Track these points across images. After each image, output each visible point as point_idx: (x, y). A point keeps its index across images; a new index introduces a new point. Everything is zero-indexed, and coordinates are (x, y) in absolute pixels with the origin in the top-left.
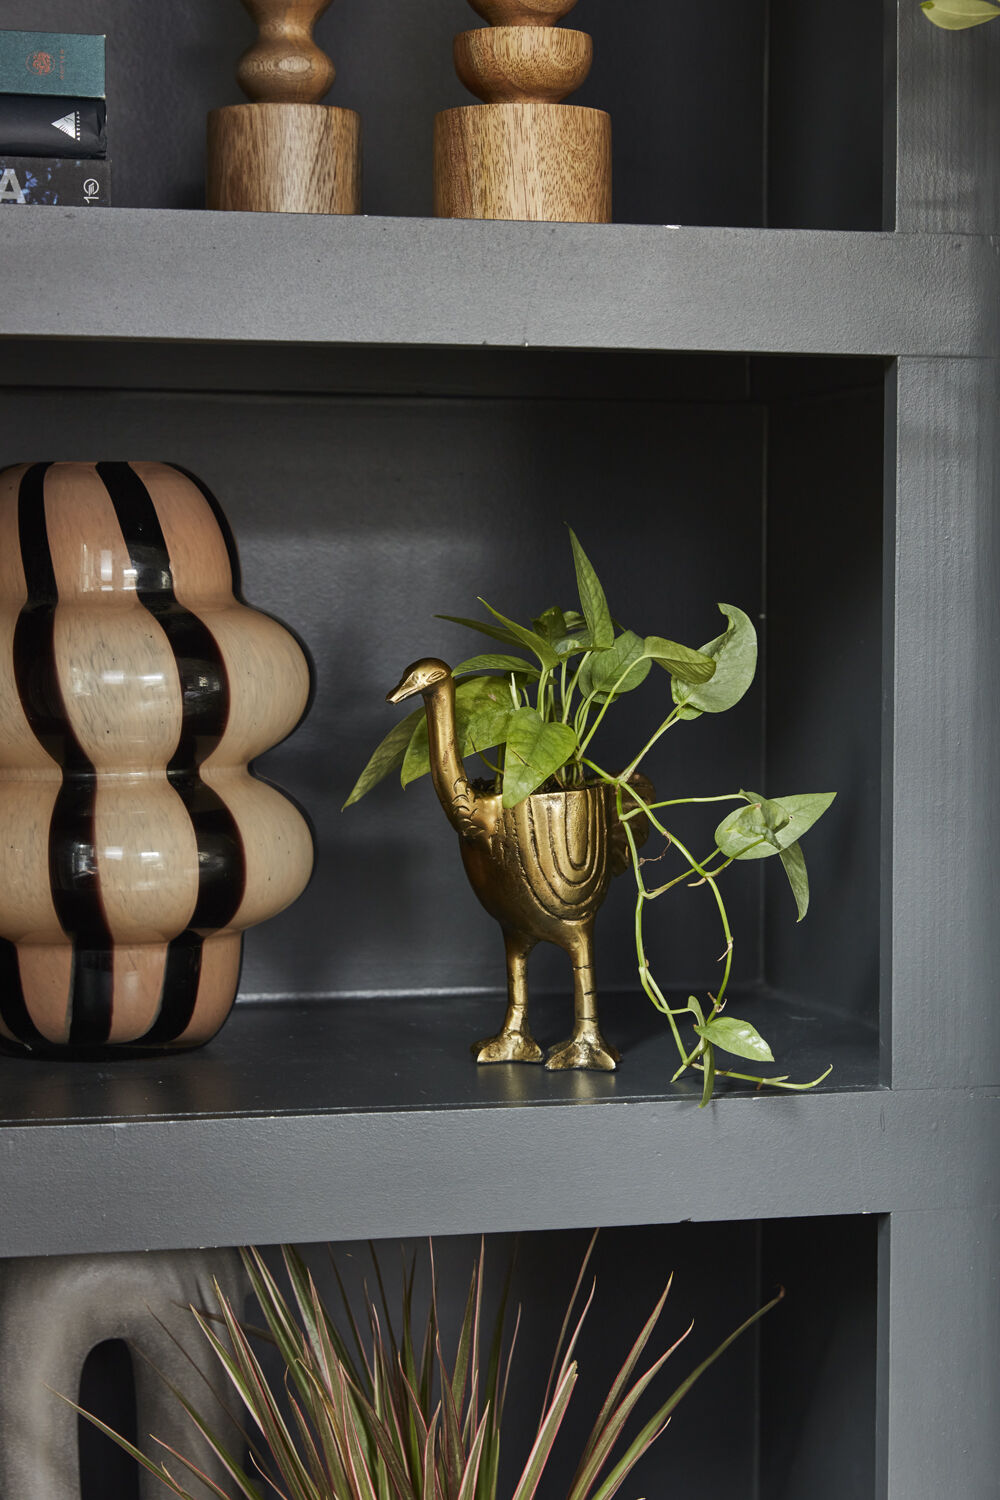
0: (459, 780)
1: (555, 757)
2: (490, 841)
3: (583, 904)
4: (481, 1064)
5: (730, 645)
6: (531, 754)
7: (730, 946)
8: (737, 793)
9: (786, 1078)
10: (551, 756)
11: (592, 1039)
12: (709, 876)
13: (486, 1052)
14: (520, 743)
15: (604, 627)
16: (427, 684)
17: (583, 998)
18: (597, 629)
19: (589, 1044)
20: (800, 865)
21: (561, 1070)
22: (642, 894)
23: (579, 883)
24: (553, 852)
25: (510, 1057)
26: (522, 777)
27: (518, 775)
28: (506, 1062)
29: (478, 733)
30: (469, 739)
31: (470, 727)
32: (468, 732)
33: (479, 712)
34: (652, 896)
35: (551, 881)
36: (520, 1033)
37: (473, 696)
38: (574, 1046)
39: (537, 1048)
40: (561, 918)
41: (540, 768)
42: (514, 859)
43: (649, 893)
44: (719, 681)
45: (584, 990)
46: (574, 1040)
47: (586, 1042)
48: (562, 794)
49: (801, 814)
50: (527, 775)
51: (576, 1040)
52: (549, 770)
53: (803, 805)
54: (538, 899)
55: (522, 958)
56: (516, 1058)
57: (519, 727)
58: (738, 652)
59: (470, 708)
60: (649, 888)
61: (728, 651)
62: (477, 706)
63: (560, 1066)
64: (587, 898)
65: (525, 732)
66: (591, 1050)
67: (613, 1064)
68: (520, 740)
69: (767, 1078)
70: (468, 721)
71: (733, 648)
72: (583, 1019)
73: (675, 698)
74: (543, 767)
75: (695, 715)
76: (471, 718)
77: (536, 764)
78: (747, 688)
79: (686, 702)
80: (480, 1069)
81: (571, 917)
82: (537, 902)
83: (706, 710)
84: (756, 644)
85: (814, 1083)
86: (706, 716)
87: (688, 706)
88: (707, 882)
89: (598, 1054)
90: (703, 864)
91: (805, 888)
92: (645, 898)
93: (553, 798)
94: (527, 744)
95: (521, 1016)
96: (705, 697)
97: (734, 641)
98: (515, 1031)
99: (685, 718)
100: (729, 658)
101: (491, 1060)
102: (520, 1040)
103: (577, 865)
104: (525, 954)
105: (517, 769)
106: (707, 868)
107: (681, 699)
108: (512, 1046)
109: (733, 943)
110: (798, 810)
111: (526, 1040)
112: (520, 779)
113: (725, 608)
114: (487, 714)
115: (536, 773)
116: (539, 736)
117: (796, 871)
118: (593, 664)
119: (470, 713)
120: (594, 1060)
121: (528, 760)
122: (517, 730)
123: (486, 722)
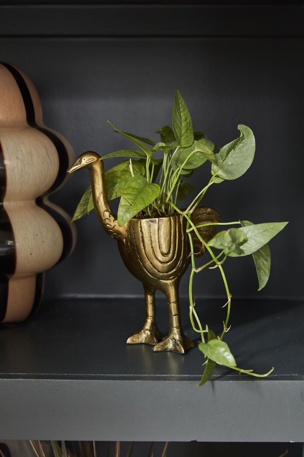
0: (107, 211)
1: (146, 201)
2: (124, 240)
3: (170, 273)
4: (129, 344)
5: (241, 145)
6: (135, 200)
7: (229, 300)
8: (238, 221)
9: (252, 371)
10: (144, 200)
11: (177, 337)
12: (219, 263)
13: (131, 339)
14: (129, 194)
15: (188, 136)
16: (85, 164)
17: (172, 317)
18: (182, 138)
19: (175, 340)
20: (266, 260)
21: (160, 352)
22: (194, 270)
23: (167, 262)
24: (152, 247)
25: (143, 342)
26: (127, 211)
27: (125, 210)
28: (141, 344)
29: (119, 188)
30: (115, 191)
31: (117, 185)
32: (115, 187)
33: (123, 177)
34: (197, 271)
35: (151, 261)
36: (150, 330)
37: (122, 170)
38: (168, 340)
39: (155, 339)
40: (159, 279)
41: (137, 207)
42: (134, 250)
43: (196, 269)
44: (234, 164)
45: (173, 313)
46: (168, 337)
47: (174, 338)
48: (157, 219)
49: (265, 233)
50: (130, 210)
51: (169, 337)
52: (141, 207)
53: (267, 228)
54: (146, 270)
55: (151, 295)
56: (146, 342)
57: (131, 186)
58: (245, 149)
59: (119, 175)
60: (197, 267)
61: (240, 149)
62: (122, 175)
63: (159, 349)
64: (172, 270)
65: (134, 188)
66: (175, 342)
67: (183, 351)
68: (130, 192)
69: (244, 369)
70: (117, 182)
71: (242, 147)
72: (173, 327)
73: (212, 172)
74: (138, 206)
75: (221, 181)
76: (119, 180)
77: (135, 204)
78: (248, 167)
79: (216, 174)
80: (128, 347)
81: (164, 279)
82: (146, 271)
83: (226, 178)
84: (254, 145)
85: (266, 375)
86: (226, 181)
87: (217, 176)
88: (218, 267)
89: (178, 345)
90: (218, 257)
91: (268, 272)
92: (195, 272)
93: (152, 221)
94: (133, 194)
95: (151, 322)
96: (226, 171)
97: (243, 143)
98: (147, 329)
99: (216, 182)
100: (240, 152)
101: (133, 343)
102: (149, 333)
103: (165, 254)
104: (152, 293)
105: (124, 207)
106: (219, 260)
107: (215, 173)
108: (144, 336)
109: (231, 299)
110: (265, 231)
111: (151, 334)
112: (126, 212)
113: (240, 127)
114: (126, 179)
115: (134, 209)
116: (141, 190)
117: (263, 263)
118: (179, 155)
119: (118, 178)
120: (176, 347)
121: (132, 203)
122: (129, 187)
123: (124, 183)
